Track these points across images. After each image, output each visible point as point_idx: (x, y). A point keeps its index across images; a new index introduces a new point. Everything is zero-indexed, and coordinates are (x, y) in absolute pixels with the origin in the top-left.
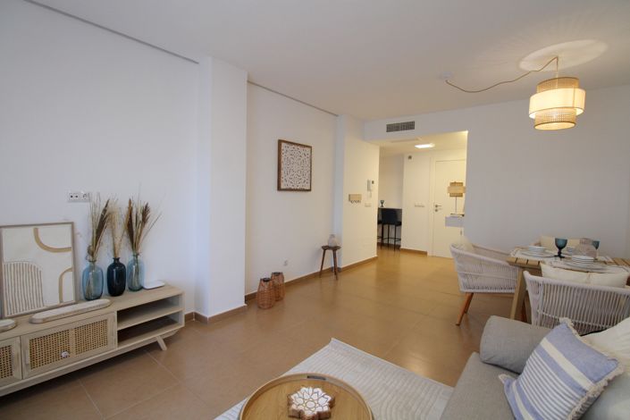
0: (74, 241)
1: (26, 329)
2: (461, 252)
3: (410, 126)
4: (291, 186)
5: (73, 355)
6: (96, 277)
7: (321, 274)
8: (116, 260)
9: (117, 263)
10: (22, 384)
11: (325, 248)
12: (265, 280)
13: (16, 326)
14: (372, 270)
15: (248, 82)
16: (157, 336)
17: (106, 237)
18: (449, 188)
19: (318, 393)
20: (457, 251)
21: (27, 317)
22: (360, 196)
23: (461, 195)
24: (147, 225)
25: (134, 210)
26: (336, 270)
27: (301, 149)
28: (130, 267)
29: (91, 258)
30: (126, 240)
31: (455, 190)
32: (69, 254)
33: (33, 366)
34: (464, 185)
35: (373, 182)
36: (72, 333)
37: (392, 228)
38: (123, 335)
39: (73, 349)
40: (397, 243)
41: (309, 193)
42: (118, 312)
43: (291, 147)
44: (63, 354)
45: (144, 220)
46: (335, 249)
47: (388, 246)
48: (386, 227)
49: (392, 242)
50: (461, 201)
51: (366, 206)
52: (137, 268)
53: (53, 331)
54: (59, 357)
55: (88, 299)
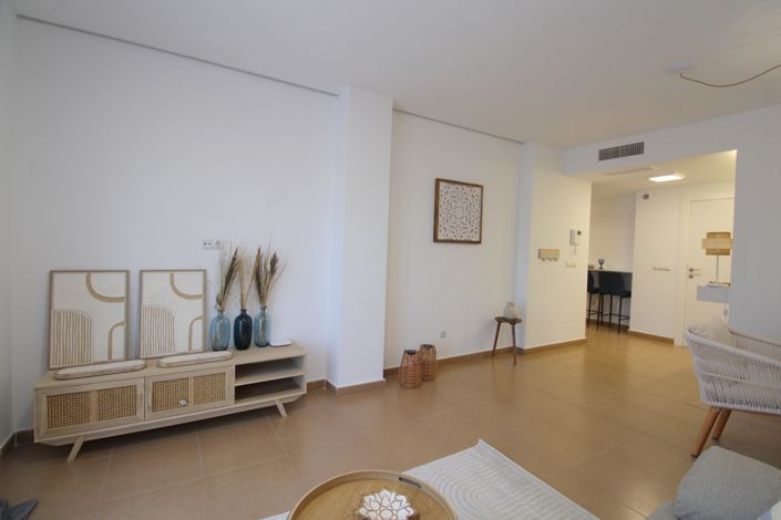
0: (205, 289)
1: (152, 371)
2: (703, 341)
3: (637, 149)
4: (452, 237)
5: (191, 405)
6: (224, 328)
7: (493, 354)
8: (244, 311)
9: (244, 316)
10: (144, 425)
11: (500, 320)
12: (411, 353)
13: (145, 367)
14: (577, 358)
15: (394, 110)
16: (277, 399)
17: (235, 287)
18: (703, 240)
19: (401, 501)
20: (697, 338)
21: (156, 361)
22: (557, 252)
23: (726, 253)
24: (275, 276)
25: (263, 260)
26: (516, 352)
27: (467, 189)
28: (257, 321)
29: (218, 307)
30: (254, 291)
31: (716, 244)
32: (201, 301)
33: (154, 408)
34: (732, 236)
35: (579, 233)
36: (191, 382)
37: (616, 300)
38: (241, 393)
39: (191, 399)
40: (622, 323)
41: (479, 245)
42: (236, 366)
43: (453, 187)
44: (183, 402)
45: (273, 271)
46: (513, 322)
47: (610, 326)
48: (607, 298)
49: (615, 320)
50: (726, 261)
51: (567, 266)
52: (264, 323)
53: (175, 377)
54: (177, 405)
55: (215, 350)
